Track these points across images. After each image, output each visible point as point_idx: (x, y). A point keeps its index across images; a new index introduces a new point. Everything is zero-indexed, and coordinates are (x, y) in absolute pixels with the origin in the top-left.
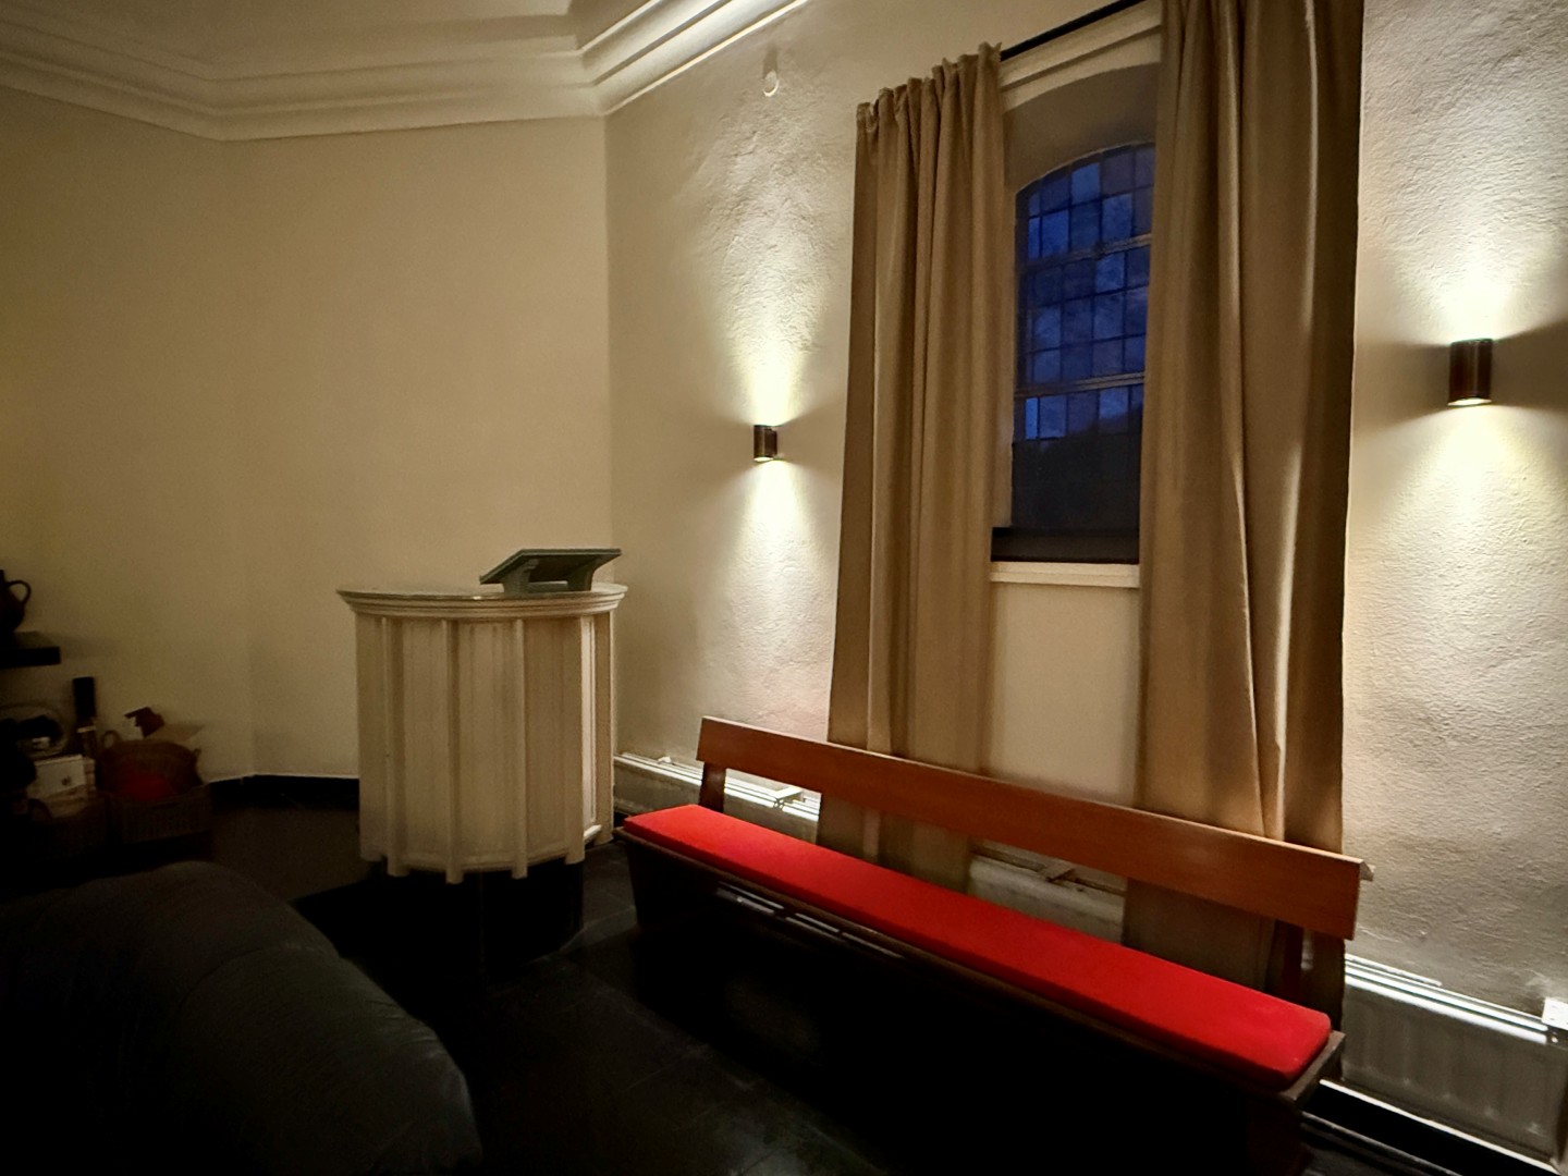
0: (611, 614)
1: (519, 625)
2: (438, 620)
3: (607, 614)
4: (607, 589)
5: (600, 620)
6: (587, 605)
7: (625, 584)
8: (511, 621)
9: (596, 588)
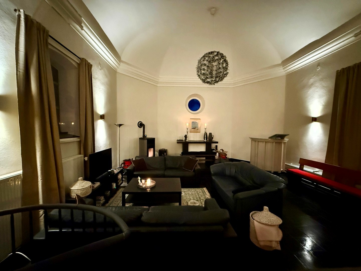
0: (286, 143)
1: (274, 143)
2: (264, 142)
3: (285, 142)
4: (286, 140)
5: (285, 143)
6: (283, 141)
7: (288, 139)
8: (273, 142)
9: (285, 139)
